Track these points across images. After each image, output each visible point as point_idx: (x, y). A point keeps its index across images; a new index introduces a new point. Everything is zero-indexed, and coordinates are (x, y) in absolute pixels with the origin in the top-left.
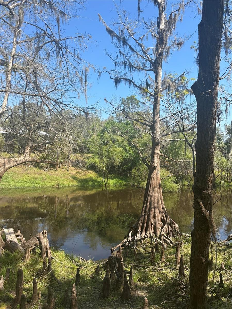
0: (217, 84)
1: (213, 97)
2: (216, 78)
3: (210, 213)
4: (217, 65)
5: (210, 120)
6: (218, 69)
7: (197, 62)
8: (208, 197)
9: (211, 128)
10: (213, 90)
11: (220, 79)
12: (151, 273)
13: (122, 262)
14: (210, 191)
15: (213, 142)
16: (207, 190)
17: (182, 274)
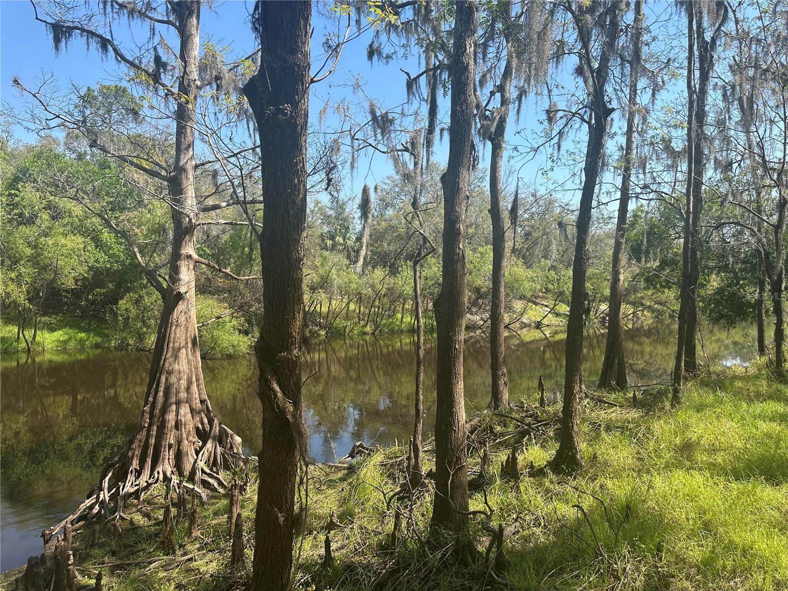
0: (305, 91)
1: (296, 125)
2: (303, 76)
3: (296, 404)
4: (304, 43)
5: (292, 181)
6: (306, 55)
7: (253, 23)
8: (291, 367)
9: (294, 202)
10: (295, 105)
11: (312, 81)
12: (161, 574)
13: (70, 565)
14: (295, 352)
15: (299, 235)
16: (289, 351)
17: (238, 559)
